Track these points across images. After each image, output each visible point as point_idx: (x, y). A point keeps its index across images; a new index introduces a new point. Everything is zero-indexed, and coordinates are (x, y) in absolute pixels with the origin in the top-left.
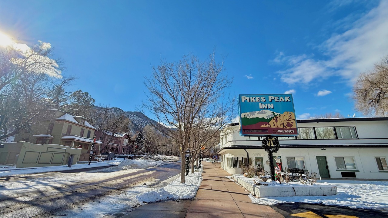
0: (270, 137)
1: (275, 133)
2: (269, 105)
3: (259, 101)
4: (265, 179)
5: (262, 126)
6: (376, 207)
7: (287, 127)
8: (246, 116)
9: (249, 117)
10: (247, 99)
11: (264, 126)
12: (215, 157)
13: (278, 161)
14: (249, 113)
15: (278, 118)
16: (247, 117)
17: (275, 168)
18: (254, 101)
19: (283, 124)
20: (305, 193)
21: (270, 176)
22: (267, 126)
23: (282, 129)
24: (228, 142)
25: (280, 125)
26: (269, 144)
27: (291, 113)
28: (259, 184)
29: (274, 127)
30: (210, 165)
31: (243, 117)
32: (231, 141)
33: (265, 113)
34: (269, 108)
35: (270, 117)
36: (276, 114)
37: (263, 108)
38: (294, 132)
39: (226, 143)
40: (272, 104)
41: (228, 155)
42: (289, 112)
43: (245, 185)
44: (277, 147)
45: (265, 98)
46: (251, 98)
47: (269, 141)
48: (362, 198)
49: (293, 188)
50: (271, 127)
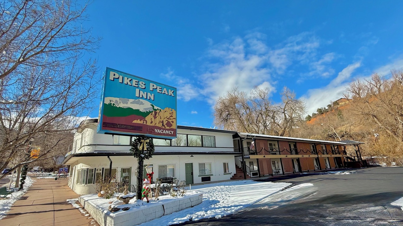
0: (144, 137)
1: (151, 133)
2: (149, 95)
3: (137, 86)
4: (127, 199)
5: (135, 122)
6: (233, 210)
7: (166, 126)
8: (112, 103)
9: (118, 105)
10: (119, 78)
11: (138, 122)
12: (64, 170)
13: (149, 171)
14: (118, 99)
15: (158, 113)
16: (114, 104)
17: (144, 180)
18: (129, 83)
19: (163, 122)
20: (175, 209)
21: (135, 194)
22: (141, 122)
23: (160, 129)
24: (84, 146)
25: (159, 123)
26: (141, 147)
27: (172, 110)
28: (116, 210)
29: (151, 125)
30: (51, 183)
31: (107, 102)
32: (88, 145)
33: (142, 103)
34: (148, 98)
35: (148, 111)
36: (156, 108)
37: (141, 96)
38: (172, 134)
39: (81, 148)
40: (153, 95)
41: (81, 167)
42: (170, 109)
43: (94, 212)
44: (151, 152)
45: (145, 84)
46: (126, 78)
47: (141, 143)
48: (220, 202)
49: (163, 205)
50: (147, 124)
